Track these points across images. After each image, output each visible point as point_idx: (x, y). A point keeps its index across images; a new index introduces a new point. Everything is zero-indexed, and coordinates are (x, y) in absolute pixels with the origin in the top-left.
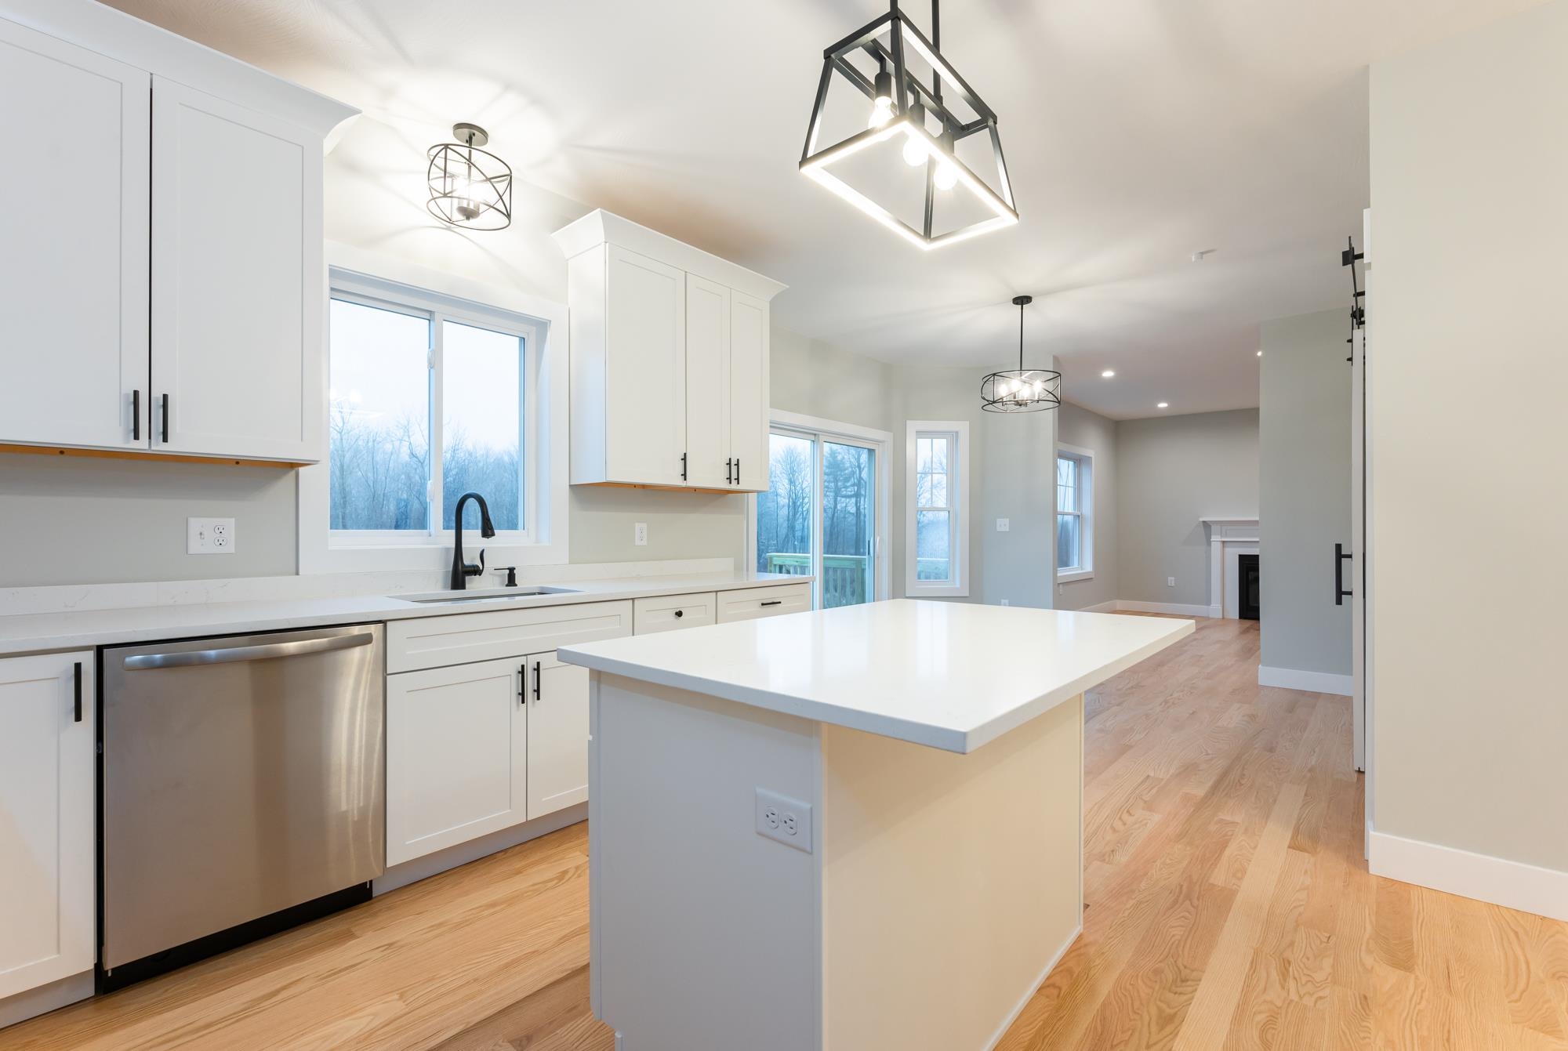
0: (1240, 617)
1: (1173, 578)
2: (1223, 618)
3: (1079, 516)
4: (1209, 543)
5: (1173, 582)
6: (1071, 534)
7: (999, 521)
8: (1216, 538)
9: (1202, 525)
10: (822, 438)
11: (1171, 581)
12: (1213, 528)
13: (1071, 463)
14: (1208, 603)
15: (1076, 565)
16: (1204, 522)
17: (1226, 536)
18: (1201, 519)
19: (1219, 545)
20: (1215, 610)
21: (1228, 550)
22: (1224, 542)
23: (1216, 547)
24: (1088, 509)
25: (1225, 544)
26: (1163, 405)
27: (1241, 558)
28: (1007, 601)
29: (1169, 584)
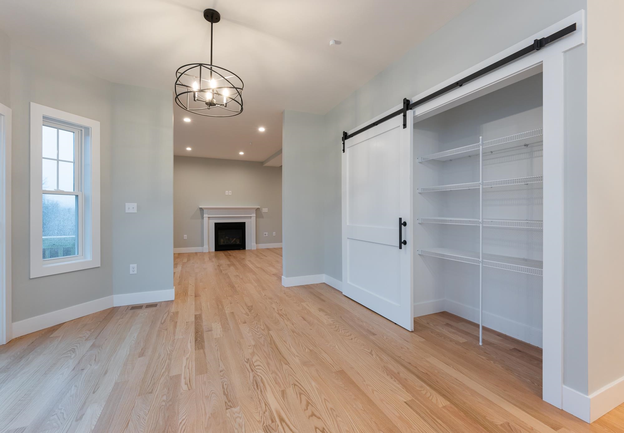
0: (216, 250)
2: (208, 252)
4: (203, 218)
5: (186, 237)
7: (128, 205)
8: (206, 216)
9: (200, 209)
11: (185, 236)
12: (205, 211)
14: (202, 245)
17: (210, 214)
18: (200, 207)
20: (205, 249)
21: (210, 221)
22: (209, 217)
23: (206, 219)
26: (189, 149)
27: (216, 224)
28: (135, 265)
29: (184, 239)
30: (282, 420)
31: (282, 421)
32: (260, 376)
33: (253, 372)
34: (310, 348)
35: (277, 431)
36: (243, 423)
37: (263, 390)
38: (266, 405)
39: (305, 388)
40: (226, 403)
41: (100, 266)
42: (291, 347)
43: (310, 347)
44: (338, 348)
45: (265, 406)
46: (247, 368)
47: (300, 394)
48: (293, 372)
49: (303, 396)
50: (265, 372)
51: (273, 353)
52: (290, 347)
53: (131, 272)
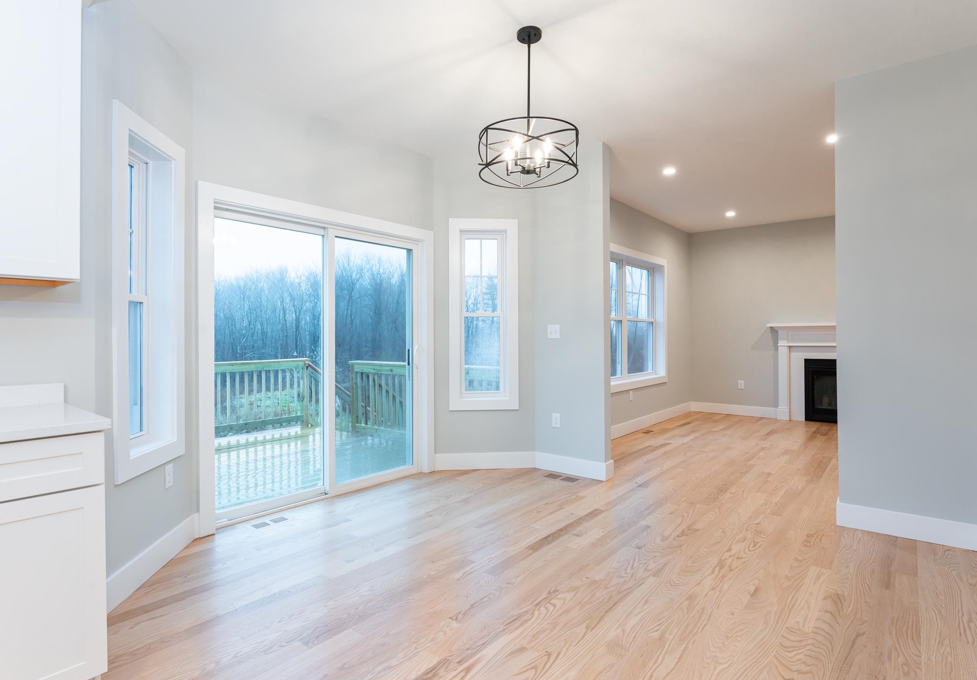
0: (806, 420)
1: (743, 381)
2: (790, 420)
3: (653, 322)
4: (776, 348)
5: (743, 385)
6: (645, 341)
7: (550, 328)
8: (781, 343)
9: (769, 330)
10: (332, 232)
11: (741, 384)
12: (781, 333)
13: (645, 272)
14: (776, 405)
15: (650, 370)
16: (771, 328)
17: (792, 341)
18: (769, 325)
19: (786, 350)
20: (782, 412)
21: (794, 355)
22: (790, 346)
23: (783, 352)
24: (661, 316)
25: (791, 349)
26: (731, 214)
27: (808, 362)
28: (558, 415)
29: (739, 388)
30: (468, 670)
31: (466, 671)
32: (533, 617)
33: (534, 607)
34: (667, 635)
35: (446, 673)
36: (438, 640)
37: (506, 631)
38: (483, 644)
39: (550, 669)
40: (460, 612)
41: (518, 409)
42: (640, 616)
43: (670, 634)
44: (717, 671)
45: (480, 645)
46: (537, 598)
47: (535, 668)
48: (576, 643)
49: (532, 672)
50: (547, 616)
51: (599, 604)
52: (639, 613)
53: (554, 425)
